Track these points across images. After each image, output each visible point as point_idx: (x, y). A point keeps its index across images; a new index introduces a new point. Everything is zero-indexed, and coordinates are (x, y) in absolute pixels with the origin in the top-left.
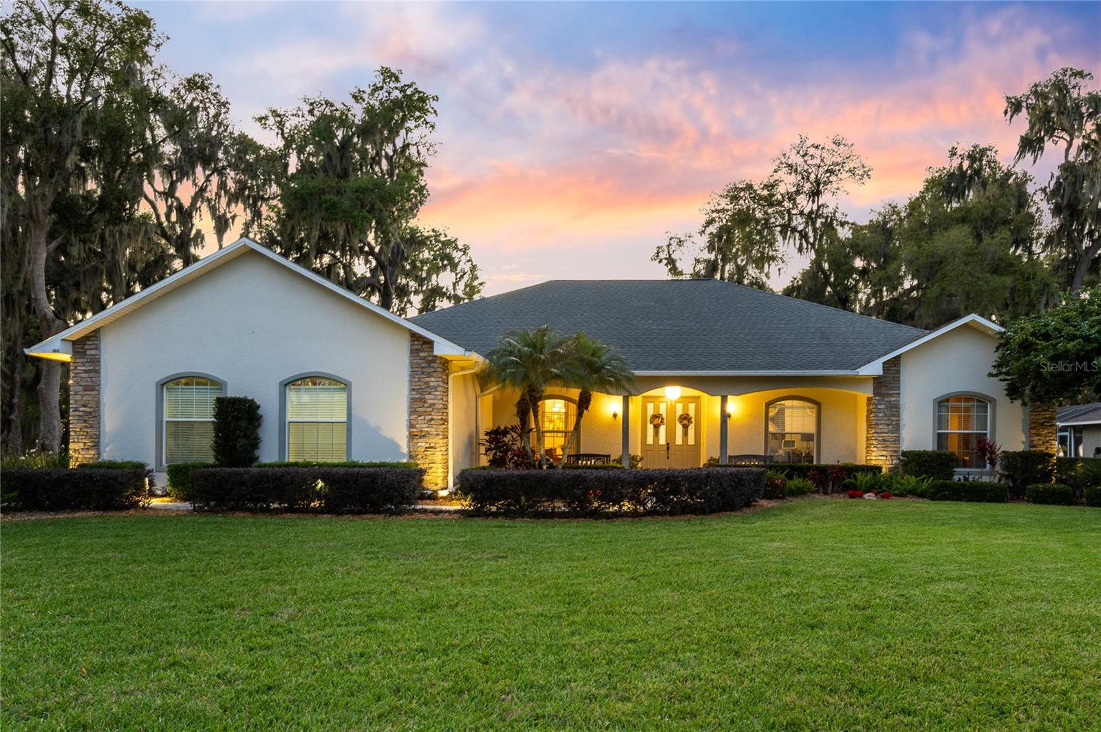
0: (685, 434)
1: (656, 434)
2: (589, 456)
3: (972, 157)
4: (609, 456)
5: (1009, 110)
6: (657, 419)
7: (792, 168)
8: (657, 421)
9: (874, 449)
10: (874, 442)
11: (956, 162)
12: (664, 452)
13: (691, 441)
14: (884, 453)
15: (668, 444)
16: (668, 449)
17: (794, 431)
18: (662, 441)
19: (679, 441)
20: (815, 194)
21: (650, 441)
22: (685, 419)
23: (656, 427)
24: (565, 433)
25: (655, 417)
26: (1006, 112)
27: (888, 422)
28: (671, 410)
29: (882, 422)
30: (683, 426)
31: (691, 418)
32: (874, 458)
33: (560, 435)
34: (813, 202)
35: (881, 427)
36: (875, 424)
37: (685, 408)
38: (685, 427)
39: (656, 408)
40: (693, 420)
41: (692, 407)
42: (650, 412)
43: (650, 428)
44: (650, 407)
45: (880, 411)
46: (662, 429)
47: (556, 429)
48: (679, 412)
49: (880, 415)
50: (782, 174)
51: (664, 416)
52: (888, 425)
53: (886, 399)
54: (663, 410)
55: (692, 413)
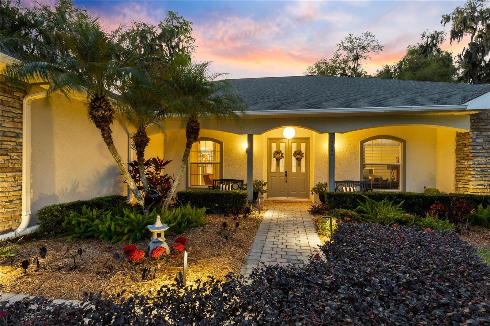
0: (299, 165)
1: (278, 165)
2: (228, 181)
3: (433, 37)
4: (243, 181)
5: (443, 21)
6: (278, 155)
7: (345, 48)
8: (278, 156)
9: (473, 179)
10: (472, 173)
11: (425, 39)
12: (283, 178)
13: (303, 169)
14: (482, 182)
15: (286, 172)
16: (286, 175)
17: (373, 163)
18: (282, 169)
19: (294, 170)
20: (356, 59)
21: (273, 169)
22: (298, 155)
23: (278, 160)
24: (213, 164)
25: (278, 152)
26: (441, 22)
27: (486, 154)
28: (289, 148)
29: (480, 154)
30: (297, 159)
31: (303, 154)
32: (472, 187)
33: (210, 165)
34: (355, 63)
35: (479, 158)
36: (474, 156)
37: (299, 146)
38: (299, 160)
39: (278, 146)
40: (304, 155)
41: (303, 145)
42: (274, 150)
43: (274, 160)
44: (274, 145)
45: (478, 144)
46: (282, 162)
47: (207, 161)
48: (294, 149)
49: (478, 148)
50: (341, 52)
51: (283, 152)
52: (486, 157)
53: (484, 134)
54: (282, 148)
55: (303, 150)
